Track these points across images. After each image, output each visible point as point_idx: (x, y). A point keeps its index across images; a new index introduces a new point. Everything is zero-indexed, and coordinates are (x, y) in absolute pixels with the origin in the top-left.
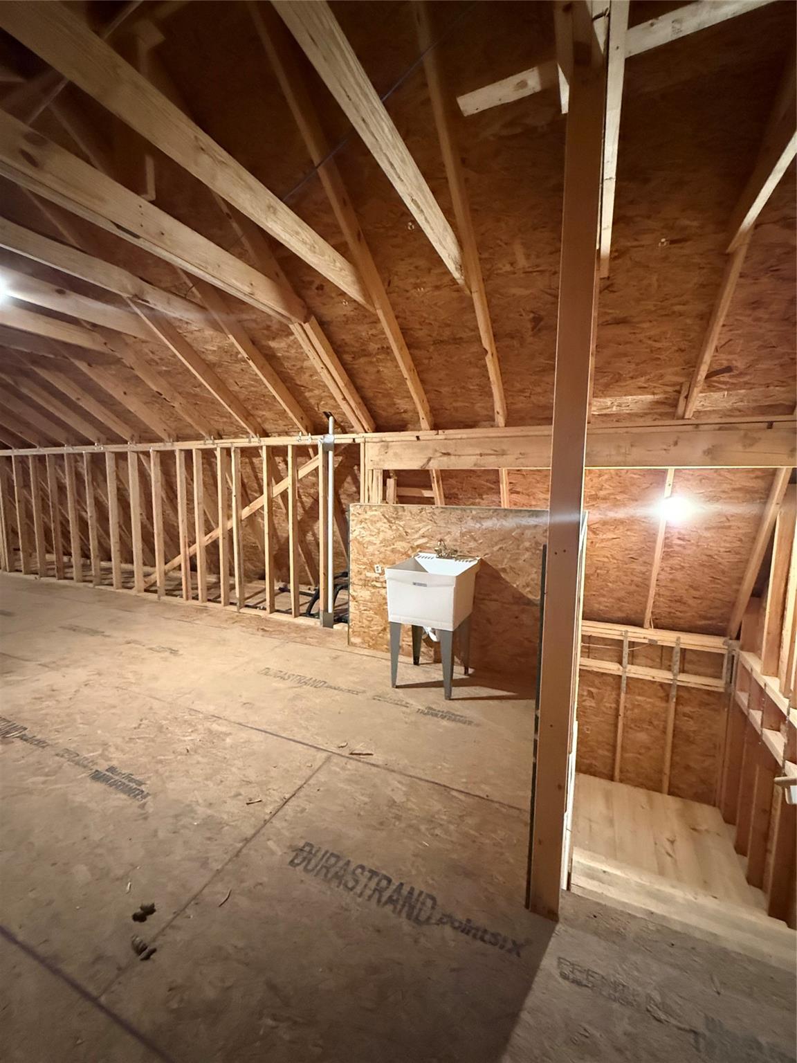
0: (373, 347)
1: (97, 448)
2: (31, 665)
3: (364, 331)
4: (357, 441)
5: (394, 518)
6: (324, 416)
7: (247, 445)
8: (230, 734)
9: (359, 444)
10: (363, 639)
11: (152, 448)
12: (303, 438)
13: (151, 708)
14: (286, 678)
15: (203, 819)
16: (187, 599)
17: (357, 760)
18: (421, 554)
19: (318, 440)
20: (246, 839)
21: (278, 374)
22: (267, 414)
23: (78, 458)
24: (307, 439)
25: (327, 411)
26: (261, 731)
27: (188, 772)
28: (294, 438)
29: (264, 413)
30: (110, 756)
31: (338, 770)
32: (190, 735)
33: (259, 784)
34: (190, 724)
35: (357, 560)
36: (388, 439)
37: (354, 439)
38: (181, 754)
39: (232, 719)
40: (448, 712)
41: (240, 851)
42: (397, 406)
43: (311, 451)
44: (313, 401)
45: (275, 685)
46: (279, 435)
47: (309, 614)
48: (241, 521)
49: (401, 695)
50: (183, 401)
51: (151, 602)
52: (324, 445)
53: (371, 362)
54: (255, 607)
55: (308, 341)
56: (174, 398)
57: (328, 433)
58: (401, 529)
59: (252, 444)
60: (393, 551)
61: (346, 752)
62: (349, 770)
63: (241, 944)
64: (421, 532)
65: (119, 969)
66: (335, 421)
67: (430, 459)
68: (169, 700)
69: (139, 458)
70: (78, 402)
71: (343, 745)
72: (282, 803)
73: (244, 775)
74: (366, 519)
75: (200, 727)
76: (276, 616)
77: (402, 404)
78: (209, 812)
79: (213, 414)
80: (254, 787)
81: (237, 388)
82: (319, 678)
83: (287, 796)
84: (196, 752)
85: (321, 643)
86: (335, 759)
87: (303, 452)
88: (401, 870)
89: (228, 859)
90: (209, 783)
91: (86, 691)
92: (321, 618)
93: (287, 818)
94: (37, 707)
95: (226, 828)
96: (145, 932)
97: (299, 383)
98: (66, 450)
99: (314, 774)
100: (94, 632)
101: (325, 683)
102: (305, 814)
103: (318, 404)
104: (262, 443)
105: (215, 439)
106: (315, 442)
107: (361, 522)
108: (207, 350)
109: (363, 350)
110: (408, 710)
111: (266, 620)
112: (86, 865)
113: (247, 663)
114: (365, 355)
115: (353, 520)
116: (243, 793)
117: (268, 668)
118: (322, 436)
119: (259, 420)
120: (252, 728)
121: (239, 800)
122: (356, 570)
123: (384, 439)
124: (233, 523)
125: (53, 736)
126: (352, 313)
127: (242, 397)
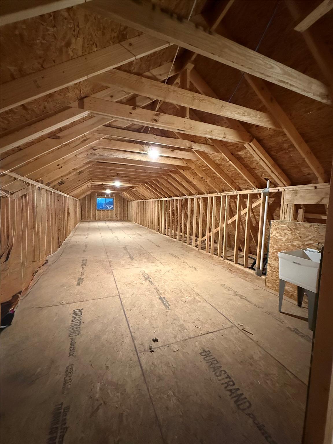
0: (286, 146)
1: (186, 197)
2: (158, 262)
3: (280, 139)
4: (280, 191)
5: (294, 229)
6: (265, 180)
7: (232, 194)
8: (200, 302)
9: (281, 192)
10: (273, 285)
11: (201, 196)
12: (254, 190)
13: (181, 285)
14: (230, 290)
15: (181, 324)
16: (207, 252)
17: (244, 333)
18: (308, 249)
19: (261, 191)
20: (190, 337)
21: (243, 165)
22: (240, 181)
23: (182, 200)
24: (256, 191)
25: (266, 178)
26: (211, 305)
27: (183, 308)
28: (251, 191)
29: (239, 181)
30: (165, 294)
31: (234, 333)
32: (188, 297)
33: (202, 322)
34: (190, 294)
35: (272, 247)
36: (297, 189)
37: (279, 190)
38: (183, 302)
39: (204, 297)
40: (307, 336)
41: (186, 340)
42: (303, 172)
43: (258, 196)
44: (259, 174)
45: (224, 291)
46: (246, 190)
47: (252, 268)
48: (228, 224)
49: (282, 317)
50: (210, 179)
51: (196, 251)
52: (264, 193)
53: (286, 153)
54: (230, 260)
55: (252, 150)
56: (207, 179)
57: (266, 187)
58: (297, 234)
59: (234, 194)
60: (292, 245)
61: (241, 328)
62: (239, 335)
63: (175, 366)
64: (309, 237)
65: (145, 350)
66: (270, 182)
67: (322, 199)
68: (187, 284)
69: (197, 199)
70: (181, 183)
71: (241, 324)
72: (206, 333)
73: (199, 317)
74: (279, 228)
75: (192, 296)
76: (237, 266)
77: (306, 171)
78: (184, 323)
79: (220, 183)
80: (200, 323)
81: (228, 172)
82: (243, 295)
83: (210, 331)
84: (188, 303)
85: (252, 282)
86: (235, 328)
87: (255, 197)
88: (241, 384)
89: (182, 340)
90: (187, 314)
91: (167, 273)
92: (256, 271)
93: (206, 338)
94: (155, 274)
95: (186, 330)
96: (154, 345)
97: (252, 167)
98: (179, 198)
99: (223, 329)
100: (176, 256)
101: (246, 298)
102: (213, 340)
103: (261, 175)
104: (238, 193)
105: (221, 192)
106: (260, 192)
107: (276, 229)
108: (217, 160)
109: (282, 148)
110: (282, 324)
111: (233, 266)
112: (149, 320)
113: (218, 280)
114: (282, 150)
115: (272, 228)
116: (196, 322)
117: (225, 285)
118: (263, 189)
119: (237, 184)
120: (208, 303)
121: (194, 324)
122: (272, 252)
123: (295, 189)
124: (224, 225)
125: (156, 283)
126: (273, 133)
127: (230, 175)
